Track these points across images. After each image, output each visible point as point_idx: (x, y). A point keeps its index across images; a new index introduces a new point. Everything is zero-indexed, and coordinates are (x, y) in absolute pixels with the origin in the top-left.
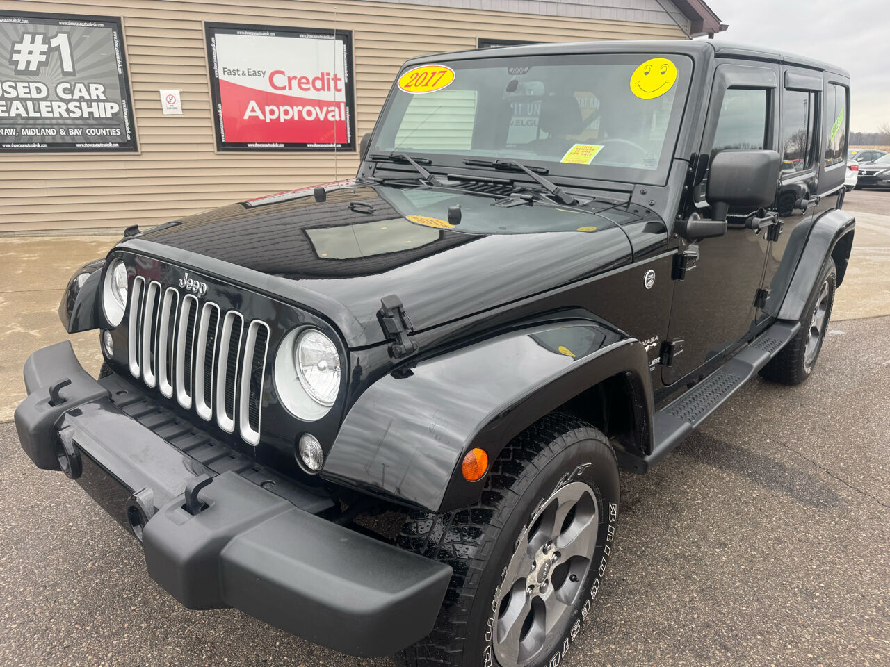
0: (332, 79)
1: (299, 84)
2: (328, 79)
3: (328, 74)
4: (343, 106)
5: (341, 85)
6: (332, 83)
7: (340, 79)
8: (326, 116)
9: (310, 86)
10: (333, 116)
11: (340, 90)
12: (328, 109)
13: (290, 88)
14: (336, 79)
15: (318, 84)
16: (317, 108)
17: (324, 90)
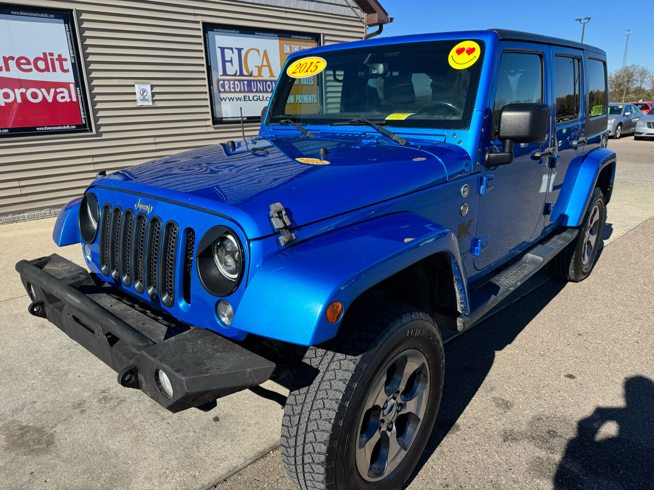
0: (57, 60)
1: (18, 65)
2: (52, 60)
3: (51, 54)
4: (72, 87)
5: (68, 65)
6: (57, 63)
7: (66, 60)
8: (55, 98)
9: (32, 66)
10: (63, 97)
11: (67, 71)
12: (55, 91)
13: (8, 69)
15: (41, 65)
16: (44, 90)
17: (49, 71)
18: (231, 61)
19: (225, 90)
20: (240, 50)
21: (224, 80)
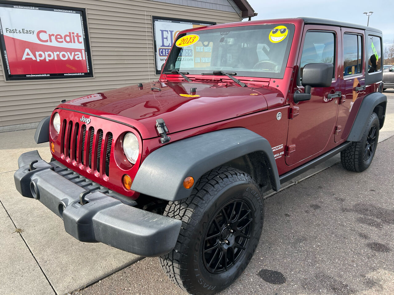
0: (76, 36)
2: (73, 36)
5: (82, 39)
6: (76, 38)
11: (81, 43)
14: (78, 36)
18: (167, 38)
19: (163, 54)
20: (171, 32)
21: (163, 49)
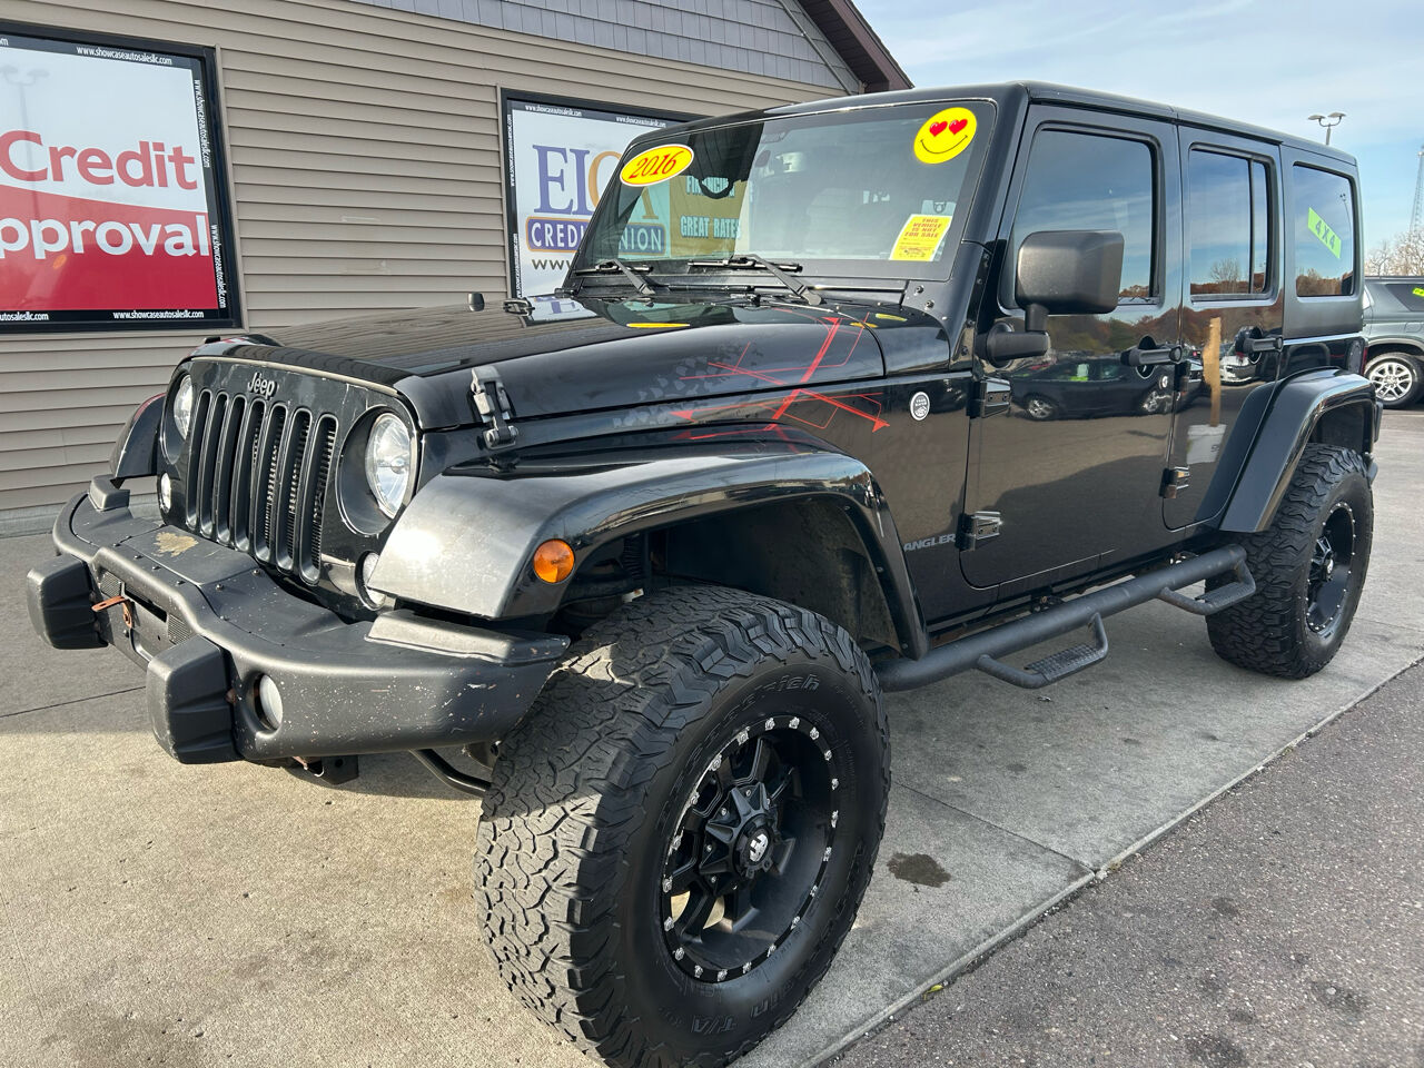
0: (171, 159)
1: (83, 166)
2: (160, 160)
3: (158, 147)
4: (202, 222)
5: (196, 172)
6: (170, 168)
7: (191, 160)
8: (160, 246)
9: (114, 172)
10: (179, 246)
11: (193, 186)
12: (164, 229)
13: (58, 178)
14: (179, 158)
15: (135, 169)
16: (136, 227)
17: (150, 184)
18: (560, 180)
19: (543, 243)
20: (580, 155)
21: (543, 222)
